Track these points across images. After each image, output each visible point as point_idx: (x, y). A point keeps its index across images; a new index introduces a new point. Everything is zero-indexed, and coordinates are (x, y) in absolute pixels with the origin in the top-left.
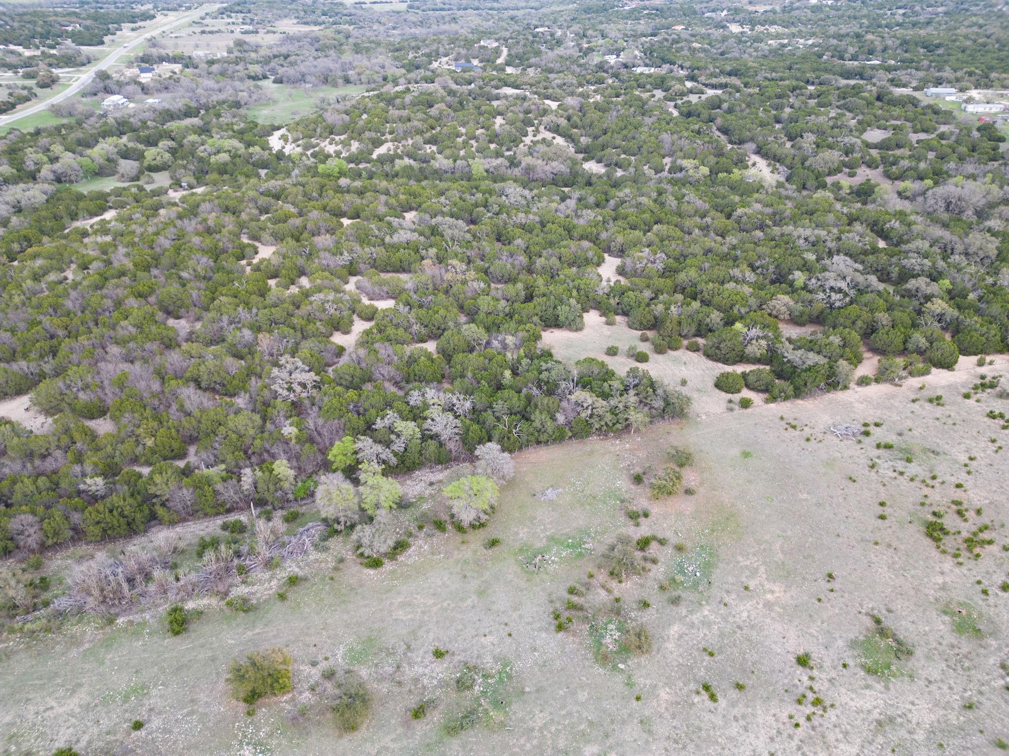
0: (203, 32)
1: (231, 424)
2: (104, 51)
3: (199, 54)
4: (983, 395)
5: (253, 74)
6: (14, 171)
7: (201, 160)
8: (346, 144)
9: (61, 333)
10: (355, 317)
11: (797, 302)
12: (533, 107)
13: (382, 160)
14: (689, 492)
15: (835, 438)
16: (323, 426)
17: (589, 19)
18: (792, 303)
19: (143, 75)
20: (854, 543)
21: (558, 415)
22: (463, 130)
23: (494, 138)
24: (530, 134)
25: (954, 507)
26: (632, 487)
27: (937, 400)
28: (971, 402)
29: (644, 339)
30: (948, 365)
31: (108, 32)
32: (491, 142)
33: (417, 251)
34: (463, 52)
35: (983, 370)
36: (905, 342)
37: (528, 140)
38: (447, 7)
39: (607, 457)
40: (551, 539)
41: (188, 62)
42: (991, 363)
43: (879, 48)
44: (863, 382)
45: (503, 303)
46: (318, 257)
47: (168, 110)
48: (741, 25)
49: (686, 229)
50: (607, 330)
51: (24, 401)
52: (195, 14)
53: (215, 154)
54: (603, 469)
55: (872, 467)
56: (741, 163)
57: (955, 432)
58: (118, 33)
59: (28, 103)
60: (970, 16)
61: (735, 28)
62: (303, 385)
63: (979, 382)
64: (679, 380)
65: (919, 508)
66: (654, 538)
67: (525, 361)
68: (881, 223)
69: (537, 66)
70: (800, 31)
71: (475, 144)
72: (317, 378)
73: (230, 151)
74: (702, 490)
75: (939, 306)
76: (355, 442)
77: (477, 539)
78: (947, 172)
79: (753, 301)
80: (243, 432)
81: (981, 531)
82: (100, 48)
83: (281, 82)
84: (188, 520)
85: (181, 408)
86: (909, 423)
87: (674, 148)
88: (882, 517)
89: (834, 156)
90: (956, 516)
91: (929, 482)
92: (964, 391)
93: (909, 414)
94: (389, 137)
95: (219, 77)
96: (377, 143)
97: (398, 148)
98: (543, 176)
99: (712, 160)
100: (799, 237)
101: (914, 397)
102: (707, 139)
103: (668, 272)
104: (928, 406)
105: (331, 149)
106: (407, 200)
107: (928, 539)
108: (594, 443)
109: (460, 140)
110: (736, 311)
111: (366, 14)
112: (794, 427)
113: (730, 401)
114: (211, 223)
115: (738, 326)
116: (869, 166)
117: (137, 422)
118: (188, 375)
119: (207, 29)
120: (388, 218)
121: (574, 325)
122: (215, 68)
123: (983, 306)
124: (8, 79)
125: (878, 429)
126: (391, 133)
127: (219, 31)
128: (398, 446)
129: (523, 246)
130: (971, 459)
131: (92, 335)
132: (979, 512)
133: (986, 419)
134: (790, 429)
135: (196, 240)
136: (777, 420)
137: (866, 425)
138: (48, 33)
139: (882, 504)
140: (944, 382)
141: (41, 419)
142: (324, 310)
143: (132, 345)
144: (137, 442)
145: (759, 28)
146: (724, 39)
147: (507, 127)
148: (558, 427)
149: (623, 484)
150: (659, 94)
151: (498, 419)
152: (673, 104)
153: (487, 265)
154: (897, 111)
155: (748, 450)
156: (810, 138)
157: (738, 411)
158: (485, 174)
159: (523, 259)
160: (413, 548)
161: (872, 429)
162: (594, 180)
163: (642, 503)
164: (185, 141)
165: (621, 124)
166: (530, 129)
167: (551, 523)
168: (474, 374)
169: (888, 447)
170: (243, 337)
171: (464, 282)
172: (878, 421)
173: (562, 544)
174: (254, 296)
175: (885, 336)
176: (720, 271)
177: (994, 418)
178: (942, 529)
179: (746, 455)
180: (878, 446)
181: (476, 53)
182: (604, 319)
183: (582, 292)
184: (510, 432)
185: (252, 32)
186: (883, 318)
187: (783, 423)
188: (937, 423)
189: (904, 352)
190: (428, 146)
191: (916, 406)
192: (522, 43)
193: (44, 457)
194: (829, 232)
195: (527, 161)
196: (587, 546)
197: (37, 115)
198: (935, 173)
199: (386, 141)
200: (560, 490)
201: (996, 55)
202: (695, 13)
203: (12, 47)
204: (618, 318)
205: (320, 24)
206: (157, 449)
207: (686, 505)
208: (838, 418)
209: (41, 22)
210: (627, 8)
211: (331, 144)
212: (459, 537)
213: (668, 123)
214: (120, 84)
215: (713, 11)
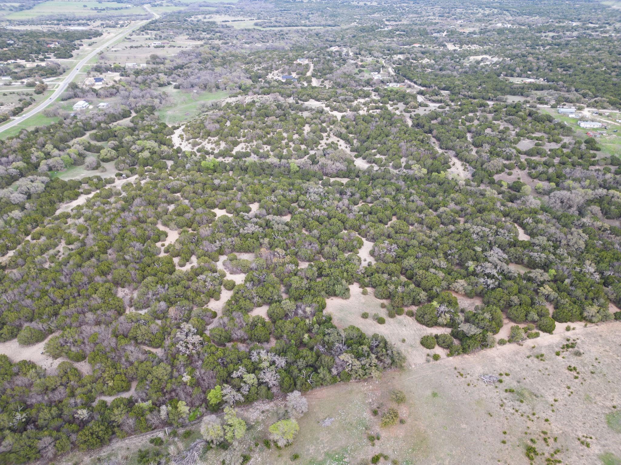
0: (131, 47)
1: (155, 374)
2: (72, 62)
3: (129, 65)
4: (566, 354)
5: (162, 83)
6: (25, 164)
7: (133, 155)
8: (217, 144)
9: (60, 301)
10: (222, 287)
11: (469, 285)
12: (327, 119)
13: (238, 157)
14: (402, 422)
15: (483, 384)
16: (204, 373)
17: (363, 37)
18: (466, 285)
19: (97, 83)
20: (487, 460)
21: (333, 370)
22: (285, 135)
23: (303, 141)
24: (325, 138)
25: (542, 435)
26: (372, 417)
27: (540, 357)
28: (559, 358)
29: (383, 306)
30: (549, 330)
31: (74, 47)
32: (302, 144)
33: (258, 240)
34: (287, 67)
35: (569, 334)
36: (526, 316)
37: (323, 142)
38: (277, 24)
39: (359, 395)
40: (327, 454)
41: (123, 72)
42: (574, 329)
43: (535, 68)
44: (502, 342)
45: (305, 281)
46: (202, 245)
47: (113, 114)
48: (454, 44)
49: (410, 222)
50: (363, 298)
51: (40, 347)
52: (126, 31)
53: (141, 151)
54: (357, 404)
55: (502, 406)
56: (446, 165)
57: (549, 380)
58: (81, 47)
59: (30, 107)
60: (592, 40)
61: (451, 47)
62: (193, 344)
63: (565, 343)
64: (401, 338)
65: (524, 435)
66: (381, 455)
67: (316, 326)
68: (522, 219)
69: (330, 80)
70: (489, 49)
71: (293, 145)
72: (201, 339)
73: (150, 149)
74: (409, 421)
75: (547, 289)
76: (222, 390)
77: (287, 454)
78: (565, 176)
79: (444, 284)
80: (161, 377)
81: (555, 453)
82: (70, 60)
83: (179, 88)
84: (132, 435)
85: (127, 360)
86: (524, 373)
87: (408, 152)
88: (504, 442)
89: (500, 162)
90: (543, 442)
91: (531, 417)
92: (557, 349)
93: (525, 367)
94: (242, 139)
95: (142, 86)
96: (236, 144)
97: (247, 147)
98: (331, 171)
99: (430, 161)
100: (474, 232)
101: (528, 354)
102: (427, 147)
103: (398, 259)
104: (535, 360)
105: (209, 147)
106: (253, 197)
107: (527, 458)
108: (353, 385)
109: (284, 142)
110: (434, 291)
111: (229, 32)
112: (462, 375)
113: (428, 355)
114: (141, 215)
115: (435, 303)
116: (520, 168)
117: (103, 369)
118: (130, 335)
119: (134, 44)
120: (242, 213)
121: (345, 294)
122: (140, 78)
123: (573, 288)
124: (19, 88)
125: (507, 378)
126: (244, 137)
127: (141, 46)
128: (245, 389)
129: (318, 235)
130: (555, 401)
131: (77, 304)
132: (555, 440)
133: (567, 371)
134: (459, 376)
135: (133, 229)
136: (453, 370)
137: (501, 375)
138: (40, 50)
139: (505, 433)
140: (546, 343)
141: (50, 360)
142: (205, 286)
143: (99, 312)
144: (104, 383)
145: (465, 47)
146: (444, 55)
147: (312, 134)
148: (333, 377)
149: (367, 415)
150: (401, 106)
151: (300, 370)
152: (409, 115)
153: (297, 250)
154: (539, 126)
155: (436, 391)
156: (487, 147)
157: (432, 362)
158: (298, 169)
159: (317, 246)
160: (252, 460)
161: (504, 378)
162: (361, 174)
163: (377, 429)
164: (123, 140)
165: (378, 132)
166: (325, 135)
167: (327, 442)
168: (288, 336)
169: (511, 391)
170: (161, 306)
171: (283, 264)
172: (507, 372)
173: (332, 458)
174: (166, 275)
175: (515, 312)
176: (427, 260)
177: (571, 370)
178: (535, 452)
179: (435, 395)
180: (506, 391)
181: (294, 68)
182: (361, 290)
183: (349, 273)
184: (306, 381)
185: (161, 47)
186: (515, 299)
187: (456, 372)
188: (540, 374)
189: (526, 321)
190: (265, 146)
191: (529, 361)
192: (322, 61)
193: (54, 390)
194: (491, 229)
195: (322, 160)
196: (346, 460)
197: (35, 116)
198: (558, 177)
199: (241, 142)
200: (333, 419)
201: (602, 77)
202: (427, 33)
203: (19, 61)
204: (369, 290)
205: (202, 39)
206: (114, 387)
207: (400, 431)
208: (486, 368)
209: (35, 42)
210: (386, 29)
211: (208, 143)
212: (277, 453)
213: (405, 133)
214: (83, 91)
215: (438, 32)
